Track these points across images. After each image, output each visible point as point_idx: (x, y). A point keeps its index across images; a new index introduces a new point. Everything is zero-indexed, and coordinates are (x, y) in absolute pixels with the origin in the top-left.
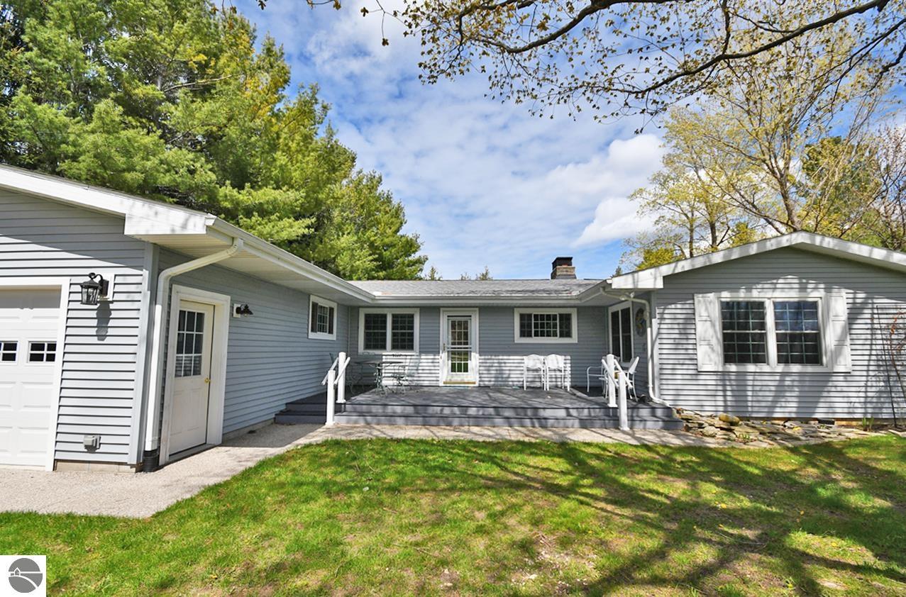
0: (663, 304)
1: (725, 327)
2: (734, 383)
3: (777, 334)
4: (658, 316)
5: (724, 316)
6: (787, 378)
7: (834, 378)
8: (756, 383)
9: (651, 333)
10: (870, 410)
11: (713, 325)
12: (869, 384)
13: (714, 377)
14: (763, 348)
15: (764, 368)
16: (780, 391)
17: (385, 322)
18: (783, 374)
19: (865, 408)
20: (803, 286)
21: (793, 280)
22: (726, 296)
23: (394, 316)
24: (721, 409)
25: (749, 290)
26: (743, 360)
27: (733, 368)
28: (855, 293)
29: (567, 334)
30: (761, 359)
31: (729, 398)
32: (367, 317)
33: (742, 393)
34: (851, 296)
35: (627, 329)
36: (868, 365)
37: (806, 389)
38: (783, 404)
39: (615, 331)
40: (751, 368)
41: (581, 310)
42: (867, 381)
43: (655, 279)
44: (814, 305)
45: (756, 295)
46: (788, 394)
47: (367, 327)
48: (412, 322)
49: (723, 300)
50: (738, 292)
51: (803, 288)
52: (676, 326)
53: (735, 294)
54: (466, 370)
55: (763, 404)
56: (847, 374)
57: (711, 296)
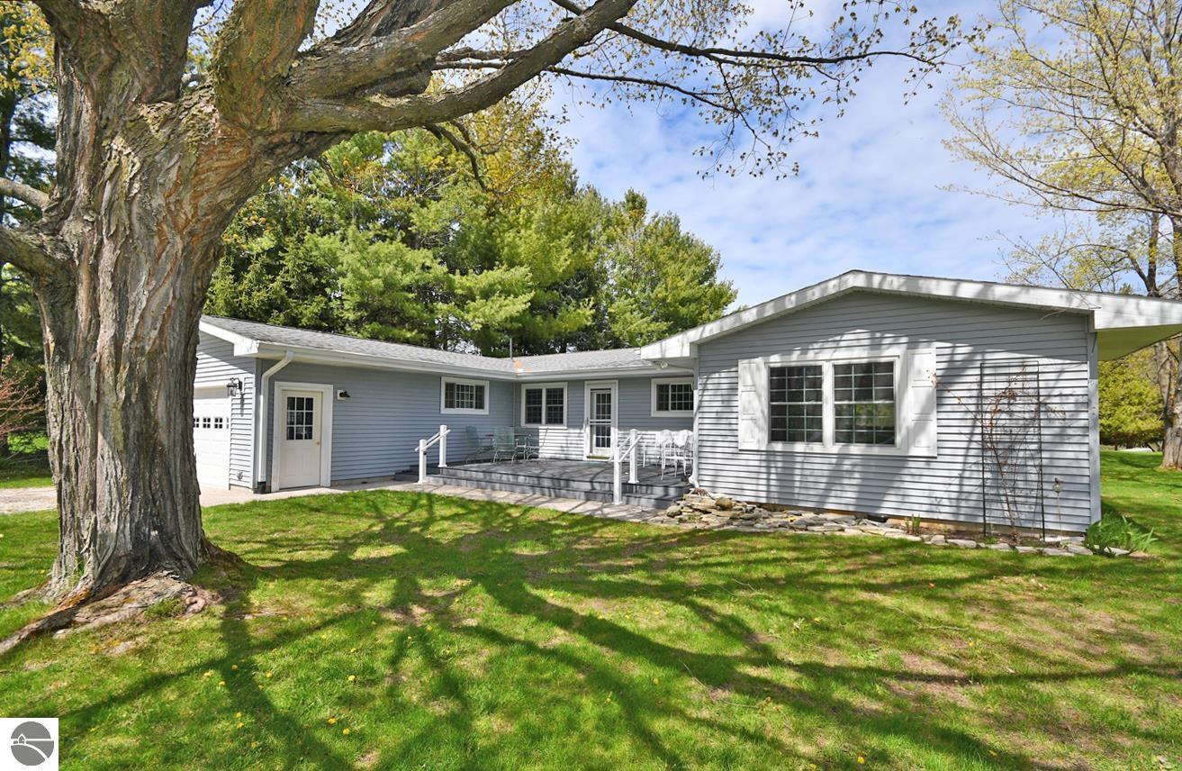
0: (706, 373)
1: (772, 397)
2: (780, 465)
3: (836, 406)
4: (700, 387)
5: (772, 384)
6: (847, 462)
7: (912, 464)
8: (806, 466)
10: (963, 511)
11: (759, 396)
12: (967, 474)
13: (758, 457)
14: (817, 423)
15: (816, 448)
16: (836, 476)
17: (540, 397)
18: (841, 456)
19: (958, 507)
20: (877, 341)
21: (863, 335)
22: (776, 360)
23: (548, 391)
24: (764, 494)
25: (805, 351)
26: (793, 438)
27: (778, 446)
28: (954, 347)
30: (815, 437)
31: (773, 483)
32: (528, 392)
33: (789, 478)
34: (948, 351)
36: (968, 449)
37: (871, 476)
38: (839, 493)
40: (800, 447)
42: (964, 470)
43: (683, 346)
44: (890, 366)
45: (811, 357)
46: (846, 481)
47: (528, 402)
48: (562, 396)
49: (772, 365)
50: (790, 354)
51: (876, 345)
52: (719, 398)
53: (786, 358)
54: (609, 446)
55: (812, 492)
56: (929, 459)
57: (760, 360)
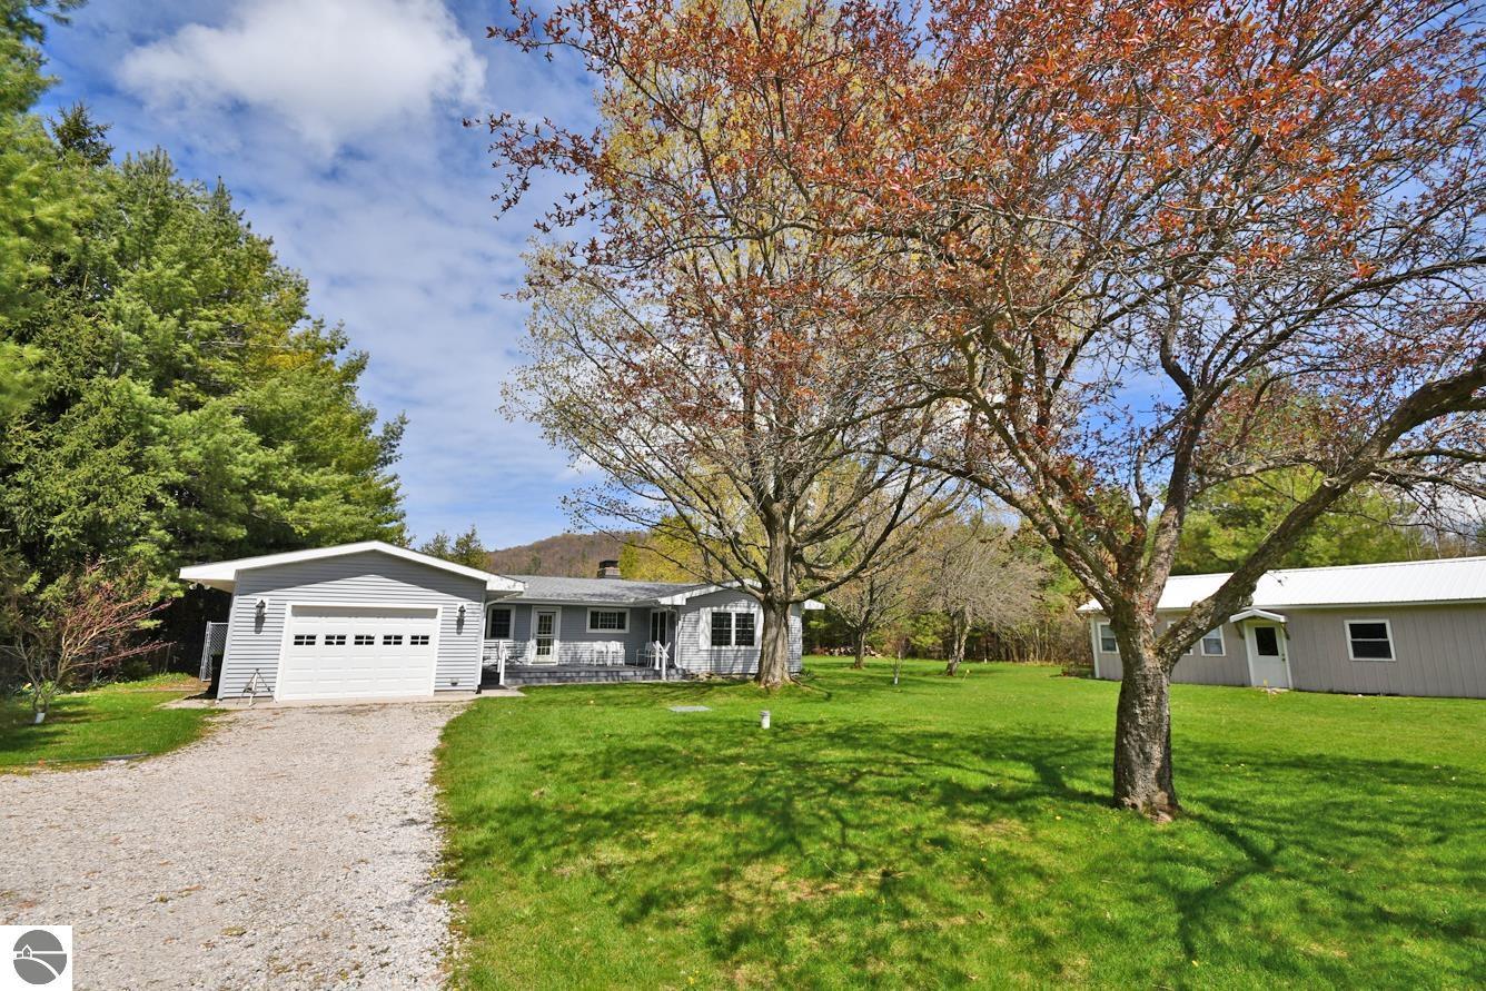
0: (685, 613)
1: (713, 626)
2: (715, 655)
3: (736, 630)
4: (682, 620)
5: (713, 619)
6: (739, 652)
8: (725, 655)
9: (678, 628)
11: (708, 625)
13: (707, 653)
14: (729, 637)
15: (729, 647)
16: (735, 659)
18: (737, 651)
20: (749, 605)
21: (745, 602)
22: (715, 609)
24: (709, 669)
25: (725, 607)
26: (720, 644)
27: (716, 648)
29: (621, 626)
30: (728, 643)
31: (712, 663)
33: (718, 660)
35: (663, 625)
39: (655, 625)
40: (724, 648)
41: (632, 609)
44: (752, 616)
45: (728, 609)
46: (738, 660)
48: (509, 616)
49: (713, 611)
51: (748, 607)
52: (691, 625)
53: (719, 609)
54: (548, 653)
57: (708, 609)
